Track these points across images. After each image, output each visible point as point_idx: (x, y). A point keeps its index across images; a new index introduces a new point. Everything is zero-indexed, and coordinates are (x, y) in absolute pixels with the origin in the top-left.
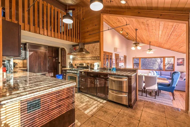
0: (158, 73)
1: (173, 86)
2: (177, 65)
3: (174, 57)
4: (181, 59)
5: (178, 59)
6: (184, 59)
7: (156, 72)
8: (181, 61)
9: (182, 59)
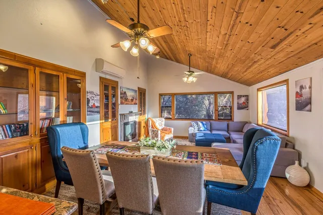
0: (205, 126)
1: (256, 186)
2: (238, 109)
3: (232, 93)
4: (244, 96)
5: (239, 97)
6: (248, 96)
7: (203, 124)
8: (243, 100)
9: (246, 96)
